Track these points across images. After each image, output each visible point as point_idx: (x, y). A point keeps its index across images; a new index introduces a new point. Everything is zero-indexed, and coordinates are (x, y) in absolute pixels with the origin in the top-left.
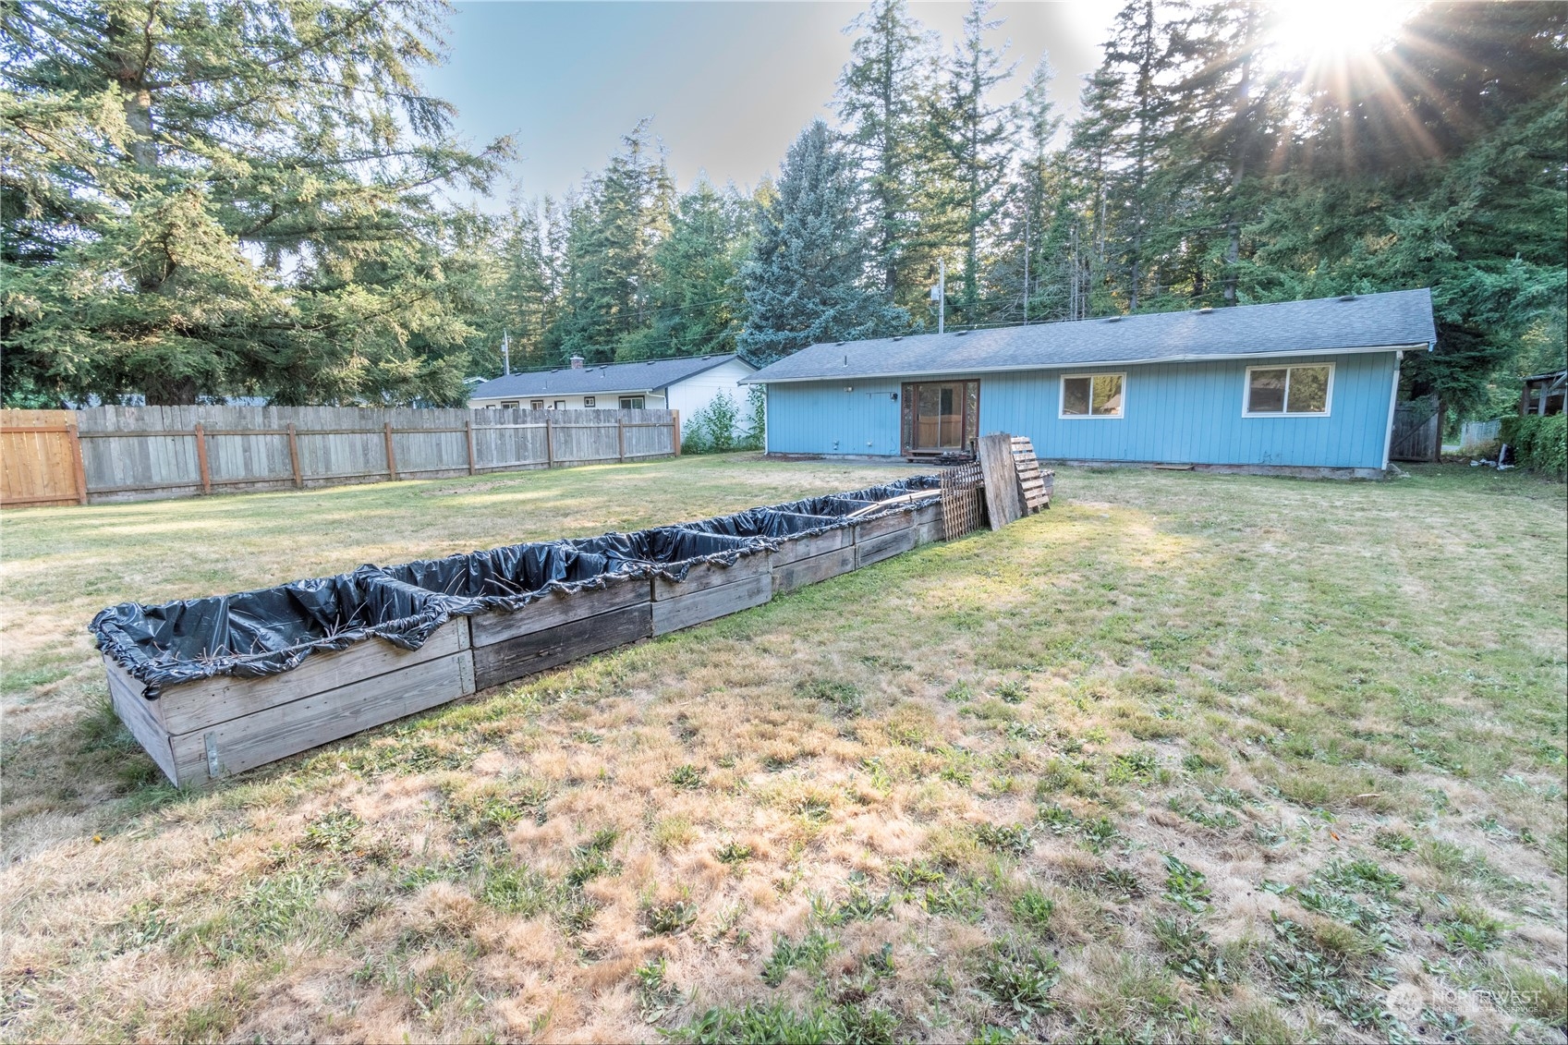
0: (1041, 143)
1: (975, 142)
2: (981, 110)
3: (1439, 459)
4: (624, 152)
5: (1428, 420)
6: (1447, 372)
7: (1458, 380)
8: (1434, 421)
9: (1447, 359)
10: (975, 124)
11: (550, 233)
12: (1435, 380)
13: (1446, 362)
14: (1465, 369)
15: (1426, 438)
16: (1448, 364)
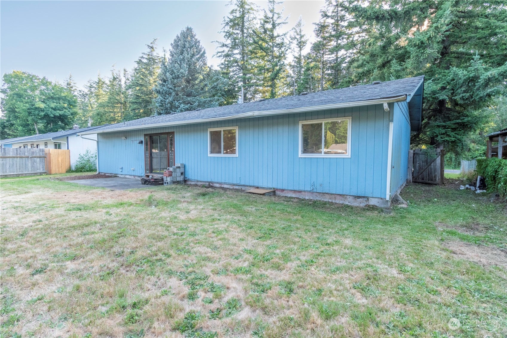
0: (301, 50)
1: (273, 47)
2: (275, 35)
3: (443, 181)
4: (148, 50)
5: (435, 159)
6: (443, 131)
7: (450, 136)
8: (438, 160)
9: (444, 124)
10: (273, 40)
11: (125, 83)
12: (437, 136)
13: (443, 126)
14: (454, 130)
15: (435, 170)
16: (444, 127)
